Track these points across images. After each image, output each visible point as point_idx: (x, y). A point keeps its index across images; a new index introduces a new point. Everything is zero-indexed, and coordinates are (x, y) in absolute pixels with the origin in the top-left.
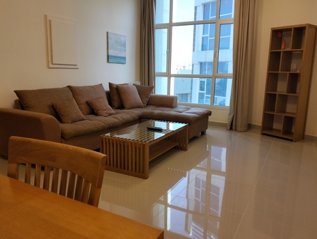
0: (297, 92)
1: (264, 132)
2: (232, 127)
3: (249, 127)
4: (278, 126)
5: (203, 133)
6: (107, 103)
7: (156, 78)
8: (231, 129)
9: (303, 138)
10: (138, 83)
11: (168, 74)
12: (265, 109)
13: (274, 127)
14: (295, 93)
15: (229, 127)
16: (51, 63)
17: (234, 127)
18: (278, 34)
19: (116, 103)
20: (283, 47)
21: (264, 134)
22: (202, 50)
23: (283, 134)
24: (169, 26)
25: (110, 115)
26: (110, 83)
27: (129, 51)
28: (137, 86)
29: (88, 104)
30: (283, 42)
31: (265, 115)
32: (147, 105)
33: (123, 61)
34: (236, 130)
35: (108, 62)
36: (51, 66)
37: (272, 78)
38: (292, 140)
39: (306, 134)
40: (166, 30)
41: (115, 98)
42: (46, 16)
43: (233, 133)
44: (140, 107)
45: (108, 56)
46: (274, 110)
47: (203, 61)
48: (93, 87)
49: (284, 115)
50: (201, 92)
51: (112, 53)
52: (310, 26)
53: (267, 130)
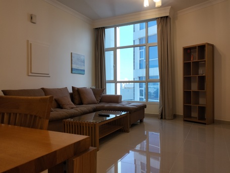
0: (205, 89)
1: (185, 119)
2: (162, 117)
3: (175, 117)
4: (195, 114)
5: (141, 121)
6: (70, 100)
7: (107, 84)
8: (162, 118)
9: (213, 122)
10: (94, 87)
11: (115, 81)
12: (184, 102)
13: (192, 116)
14: (204, 90)
15: (160, 117)
16: (30, 73)
17: (163, 117)
18: (188, 51)
19: (77, 101)
20: (192, 59)
21: (185, 121)
22: (140, 68)
23: (199, 120)
24: (115, 49)
25: (72, 108)
26: (73, 87)
27: (87, 65)
28: (93, 89)
29: (56, 101)
30: (192, 56)
31: (184, 106)
32: (100, 102)
33: (83, 73)
34: (165, 119)
35: (72, 72)
36: (30, 74)
37: (187, 80)
38: (205, 124)
39: (215, 119)
40: (112, 52)
41: (77, 97)
42: (28, 41)
43: (164, 120)
44: (94, 103)
45: (72, 69)
46: (190, 103)
47: (141, 76)
48: (60, 89)
49: (198, 106)
50: (141, 97)
51: (74, 66)
52: (209, 44)
53: (187, 117)
